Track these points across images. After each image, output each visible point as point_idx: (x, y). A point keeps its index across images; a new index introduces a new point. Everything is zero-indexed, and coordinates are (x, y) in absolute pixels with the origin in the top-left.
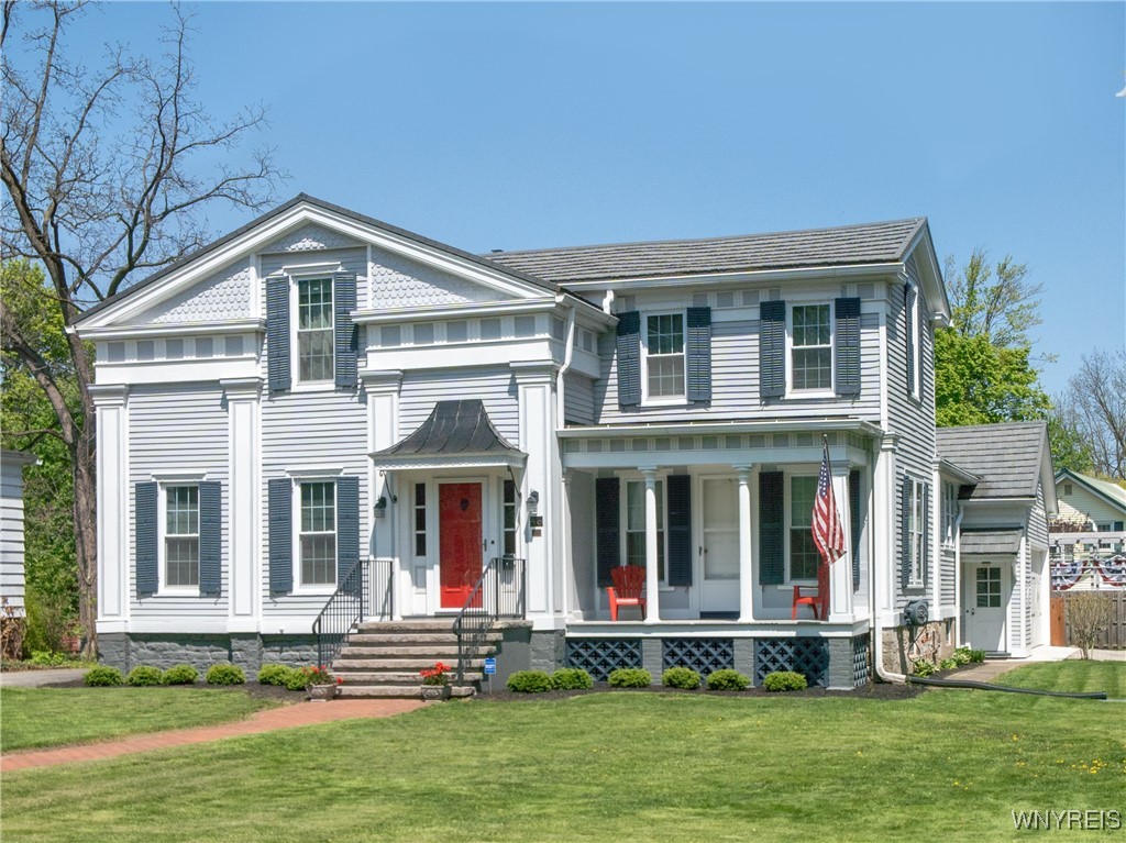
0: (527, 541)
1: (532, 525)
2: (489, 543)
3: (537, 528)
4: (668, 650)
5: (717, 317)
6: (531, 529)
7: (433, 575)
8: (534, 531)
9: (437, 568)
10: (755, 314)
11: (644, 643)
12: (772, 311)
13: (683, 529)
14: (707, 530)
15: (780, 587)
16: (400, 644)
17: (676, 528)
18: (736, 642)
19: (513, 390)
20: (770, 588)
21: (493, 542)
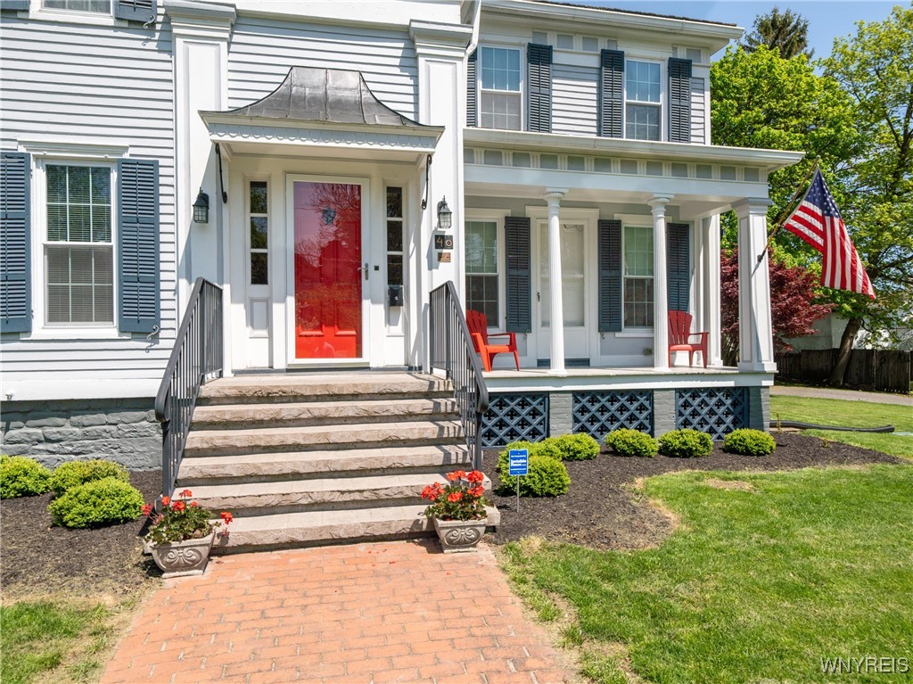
0: (430, 268)
1: (438, 246)
2: (371, 269)
3: (445, 251)
4: (578, 406)
5: (557, 58)
6: (436, 252)
7: (285, 312)
8: (440, 256)
9: (291, 301)
10: (594, 61)
11: (552, 398)
12: (612, 60)
13: (521, 272)
14: (543, 276)
15: (618, 335)
16: (297, 422)
17: (515, 272)
18: (656, 395)
19: (410, 64)
20: (608, 335)
21: (377, 268)
